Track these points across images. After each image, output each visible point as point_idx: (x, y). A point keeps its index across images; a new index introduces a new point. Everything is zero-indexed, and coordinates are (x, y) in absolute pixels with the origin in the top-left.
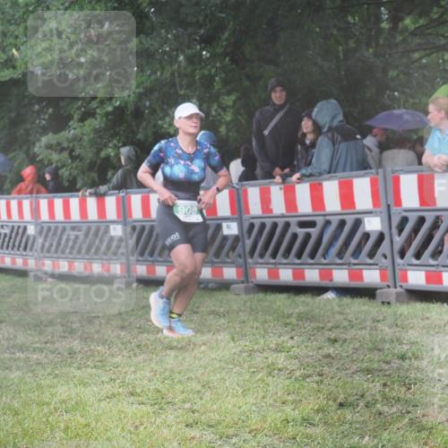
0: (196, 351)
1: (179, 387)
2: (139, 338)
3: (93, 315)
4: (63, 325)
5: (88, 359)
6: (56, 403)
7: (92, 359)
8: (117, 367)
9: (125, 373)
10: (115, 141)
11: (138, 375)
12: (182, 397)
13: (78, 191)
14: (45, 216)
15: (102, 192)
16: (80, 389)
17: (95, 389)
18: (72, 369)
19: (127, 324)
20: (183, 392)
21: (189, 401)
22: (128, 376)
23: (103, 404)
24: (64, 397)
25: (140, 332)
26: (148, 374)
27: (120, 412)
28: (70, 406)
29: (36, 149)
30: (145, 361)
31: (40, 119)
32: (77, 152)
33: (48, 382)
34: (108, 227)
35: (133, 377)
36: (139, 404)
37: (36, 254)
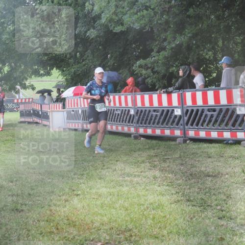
0: (223, 178)
1: (214, 197)
2: (191, 170)
3: (166, 157)
4: (150, 163)
5: (164, 181)
6: (147, 204)
7: (165, 181)
8: (180, 186)
9: (184, 189)
10: (177, 63)
11: (191, 191)
12: (216, 202)
13: (157, 90)
14: (139, 104)
15: (170, 91)
16: (160, 197)
17: (168, 197)
18: (155, 186)
19: (184, 162)
20: (216, 200)
21: (220, 205)
22: (186, 191)
23: (172, 205)
24: (152, 201)
25: (192, 167)
26: (196, 190)
27: (182, 210)
28: (155, 206)
29: (134, 68)
30: (195, 183)
31: (136, 52)
32: (156, 69)
33: (143, 193)
34: (173, 110)
35: (189, 191)
36: (193, 206)
37: (135, 125)
